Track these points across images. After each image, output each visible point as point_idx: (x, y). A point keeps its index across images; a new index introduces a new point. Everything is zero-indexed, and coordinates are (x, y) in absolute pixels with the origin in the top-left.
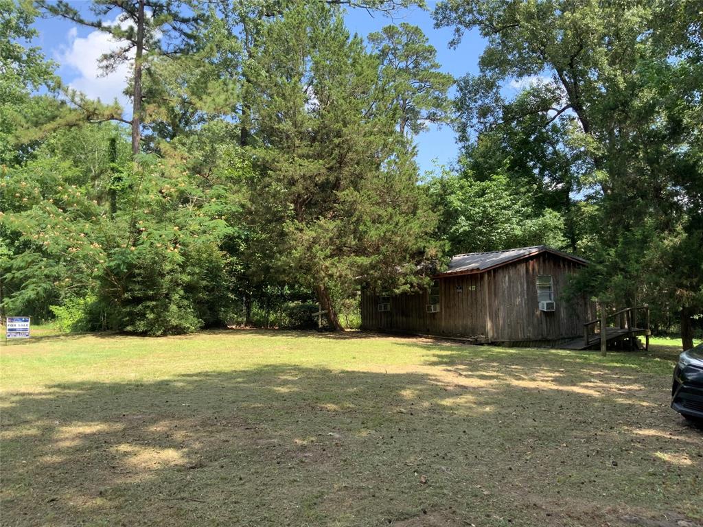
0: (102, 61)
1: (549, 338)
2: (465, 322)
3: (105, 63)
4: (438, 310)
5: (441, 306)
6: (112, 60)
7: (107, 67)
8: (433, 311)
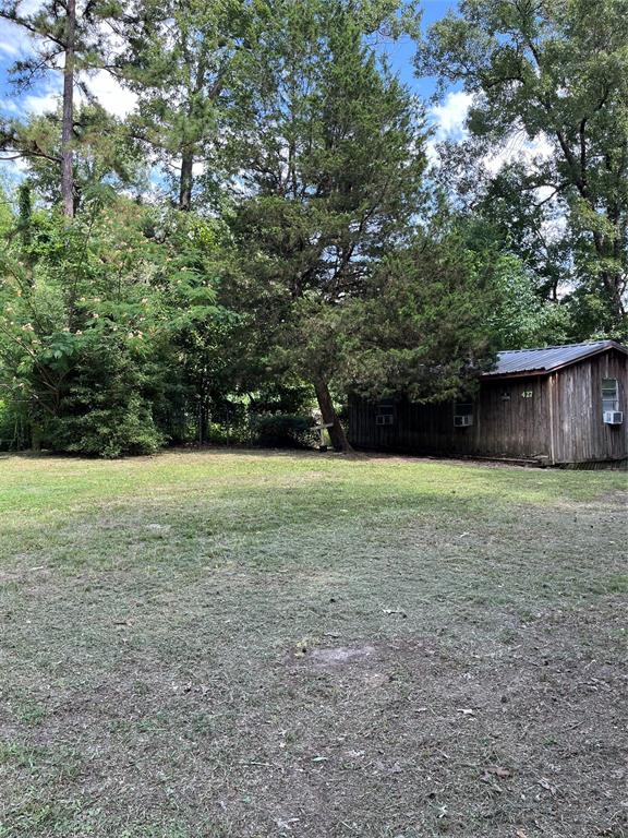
0: (15, 71)
1: (615, 457)
2: (513, 439)
3: (18, 75)
4: (470, 423)
5: (475, 418)
6: (28, 72)
7: (20, 81)
8: (464, 425)
